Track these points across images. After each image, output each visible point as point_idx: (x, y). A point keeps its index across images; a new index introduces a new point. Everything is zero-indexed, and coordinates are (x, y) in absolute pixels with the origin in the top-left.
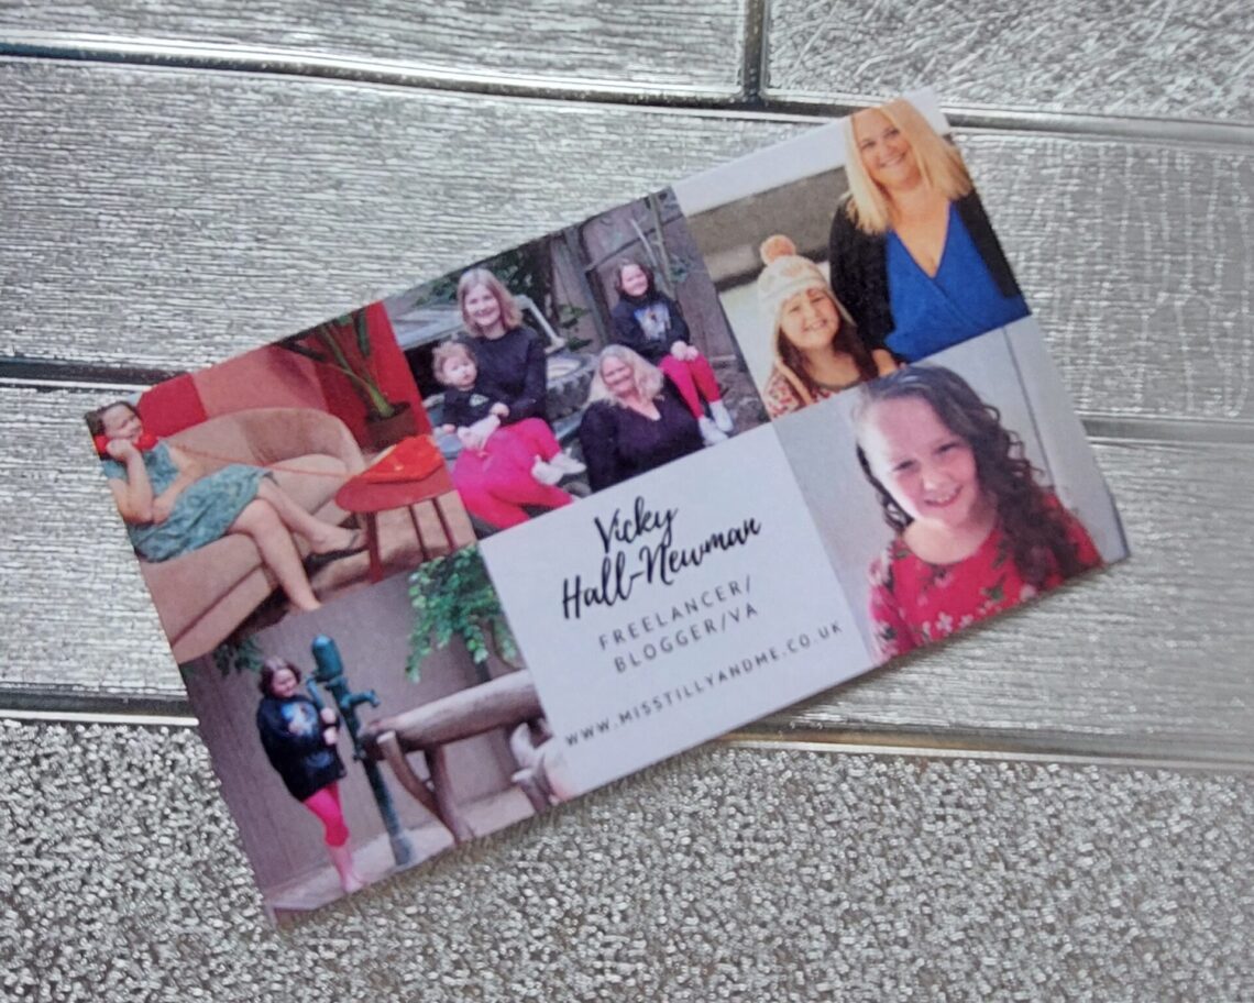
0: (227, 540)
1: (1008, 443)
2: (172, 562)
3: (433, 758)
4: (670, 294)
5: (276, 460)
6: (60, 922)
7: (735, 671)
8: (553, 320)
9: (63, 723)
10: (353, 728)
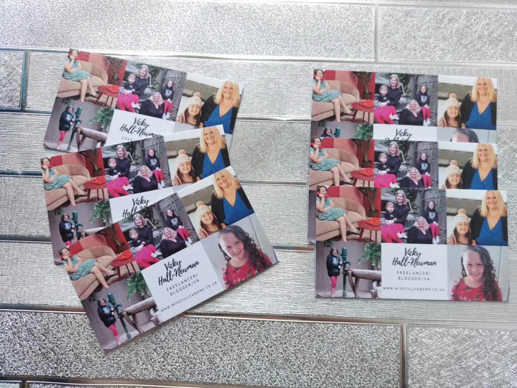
0: (89, 275)
1: (251, 240)
2: (78, 280)
3: (134, 317)
4: (178, 215)
5: (98, 257)
6: (62, 354)
7: (195, 293)
8: (154, 223)
9: (63, 314)
10: (117, 311)
